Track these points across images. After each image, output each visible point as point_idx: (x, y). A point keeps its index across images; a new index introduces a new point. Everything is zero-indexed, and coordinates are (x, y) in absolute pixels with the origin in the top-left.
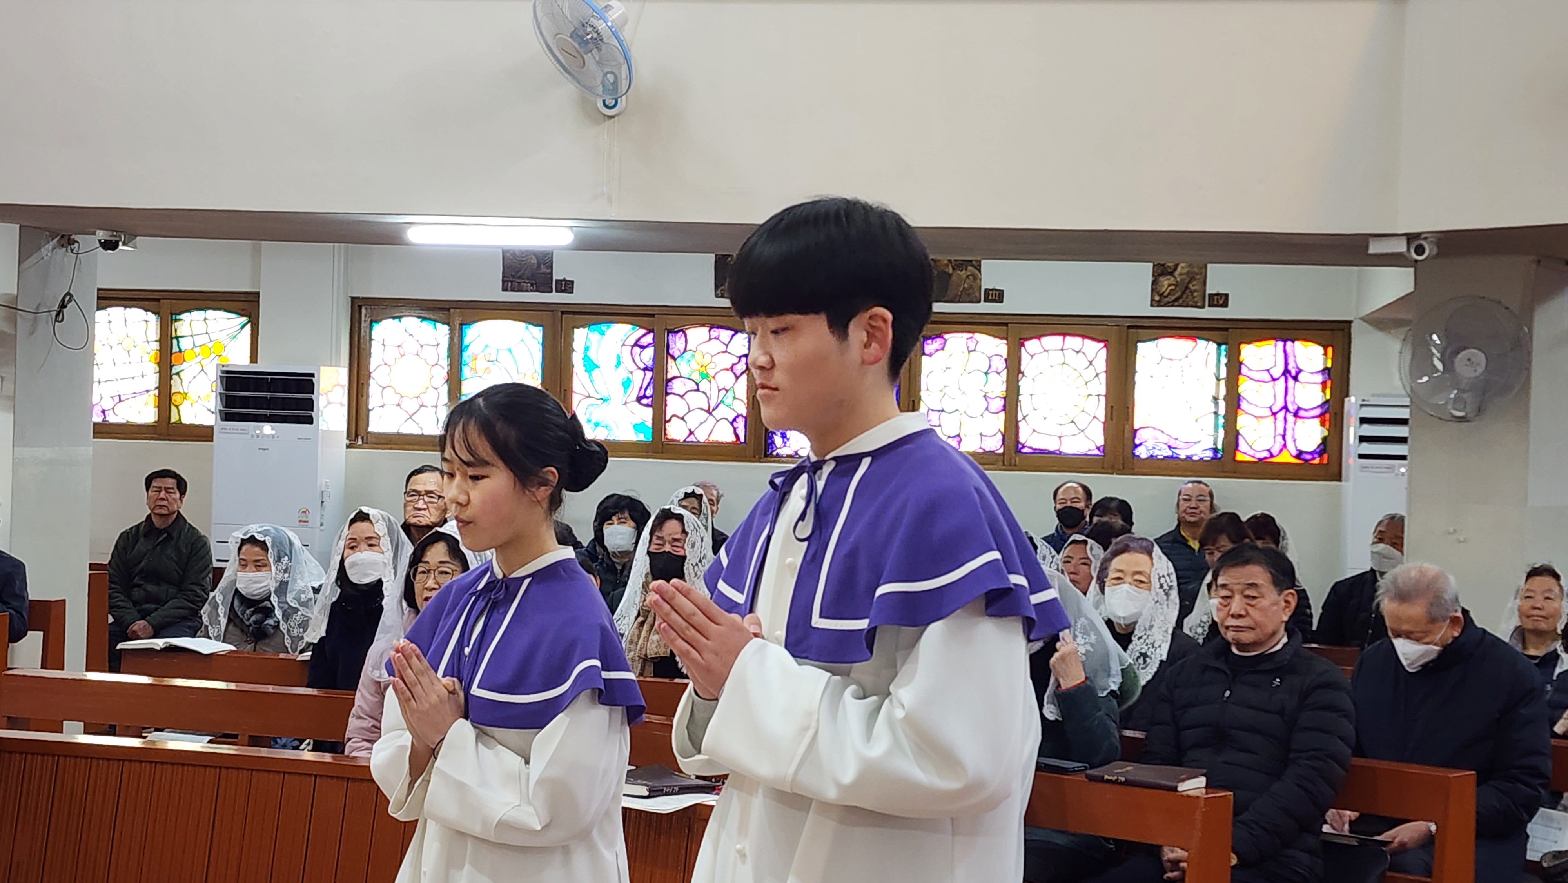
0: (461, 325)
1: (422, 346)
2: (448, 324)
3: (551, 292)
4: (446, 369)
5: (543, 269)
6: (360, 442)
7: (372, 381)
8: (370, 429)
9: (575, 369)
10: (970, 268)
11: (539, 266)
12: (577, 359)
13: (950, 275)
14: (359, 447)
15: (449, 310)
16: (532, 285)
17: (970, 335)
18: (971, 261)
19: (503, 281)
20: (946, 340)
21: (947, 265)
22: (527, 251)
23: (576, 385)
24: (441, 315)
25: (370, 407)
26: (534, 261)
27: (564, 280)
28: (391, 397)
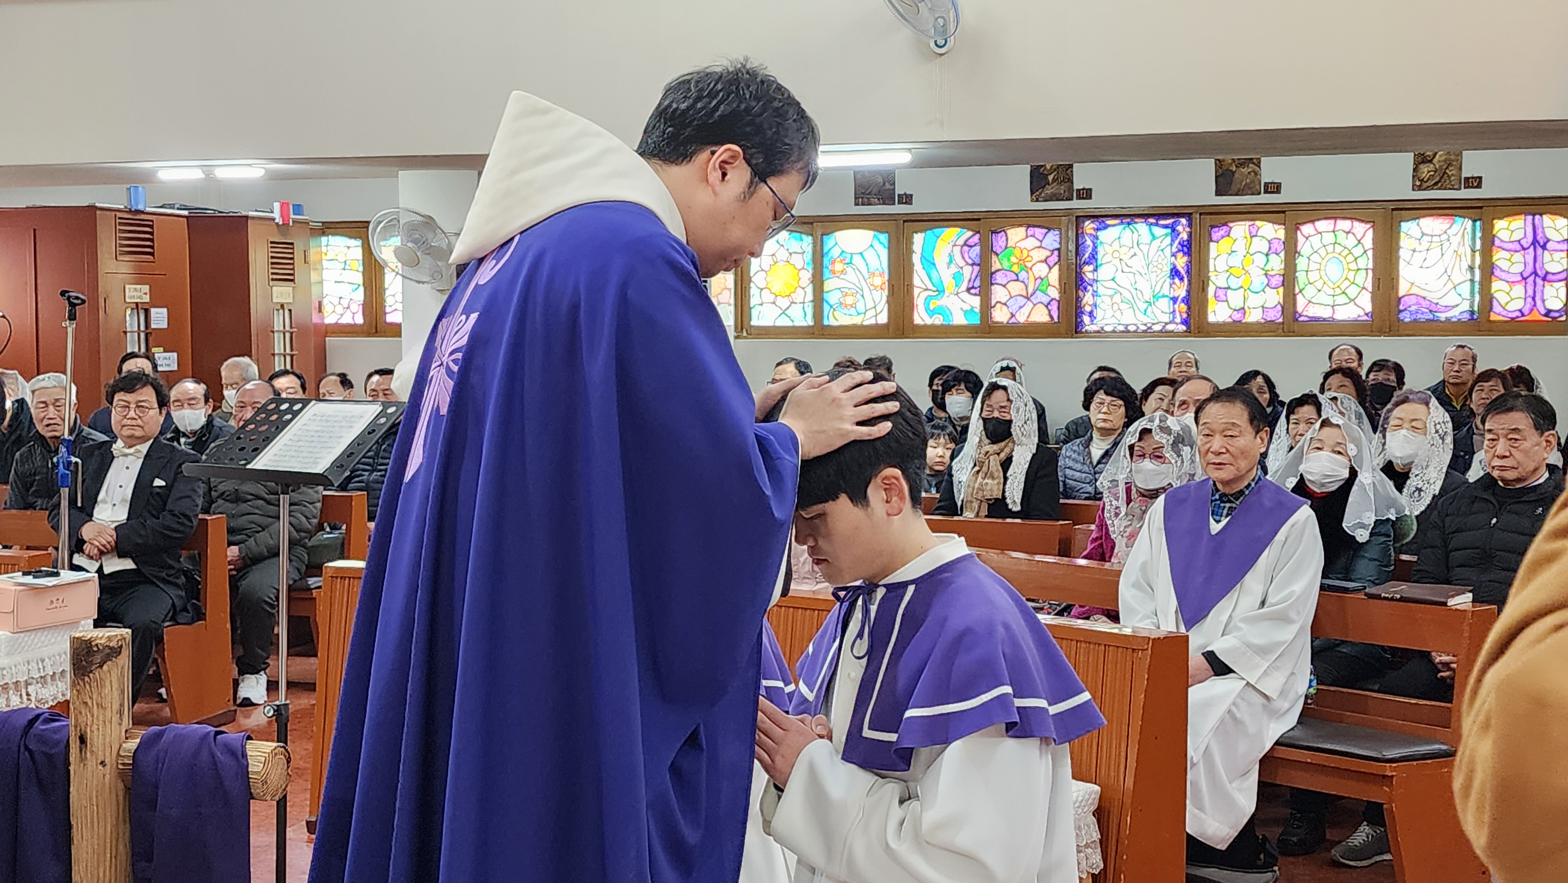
0: (822, 235)
1: (791, 254)
2: (812, 235)
3: (894, 204)
4: (811, 272)
5: (888, 186)
6: (745, 334)
7: (752, 285)
8: (753, 323)
9: (915, 268)
10: (1251, 165)
11: (884, 184)
12: (916, 259)
13: (1233, 173)
14: (745, 338)
15: (812, 223)
16: (879, 199)
17: (1251, 223)
18: (1252, 159)
19: (856, 198)
20: (1231, 228)
21: (1231, 164)
22: (874, 171)
23: (916, 281)
24: (806, 228)
25: (752, 306)
26: (880, 180)
27: (905, 194)
28: (767, 297)
